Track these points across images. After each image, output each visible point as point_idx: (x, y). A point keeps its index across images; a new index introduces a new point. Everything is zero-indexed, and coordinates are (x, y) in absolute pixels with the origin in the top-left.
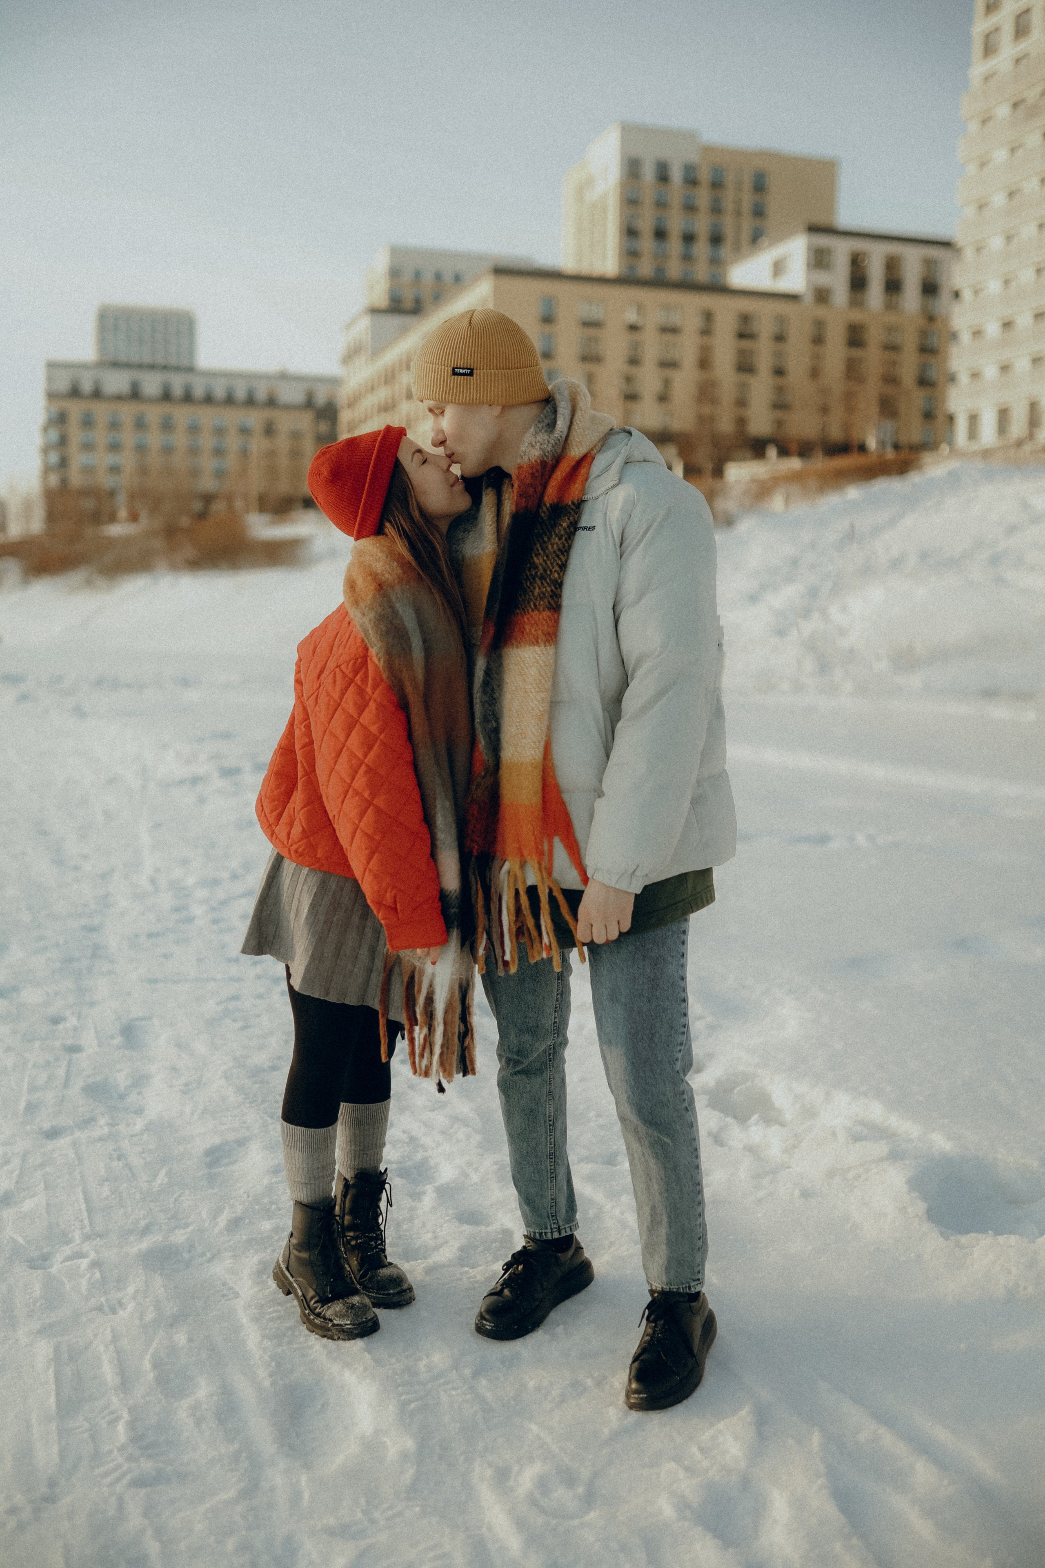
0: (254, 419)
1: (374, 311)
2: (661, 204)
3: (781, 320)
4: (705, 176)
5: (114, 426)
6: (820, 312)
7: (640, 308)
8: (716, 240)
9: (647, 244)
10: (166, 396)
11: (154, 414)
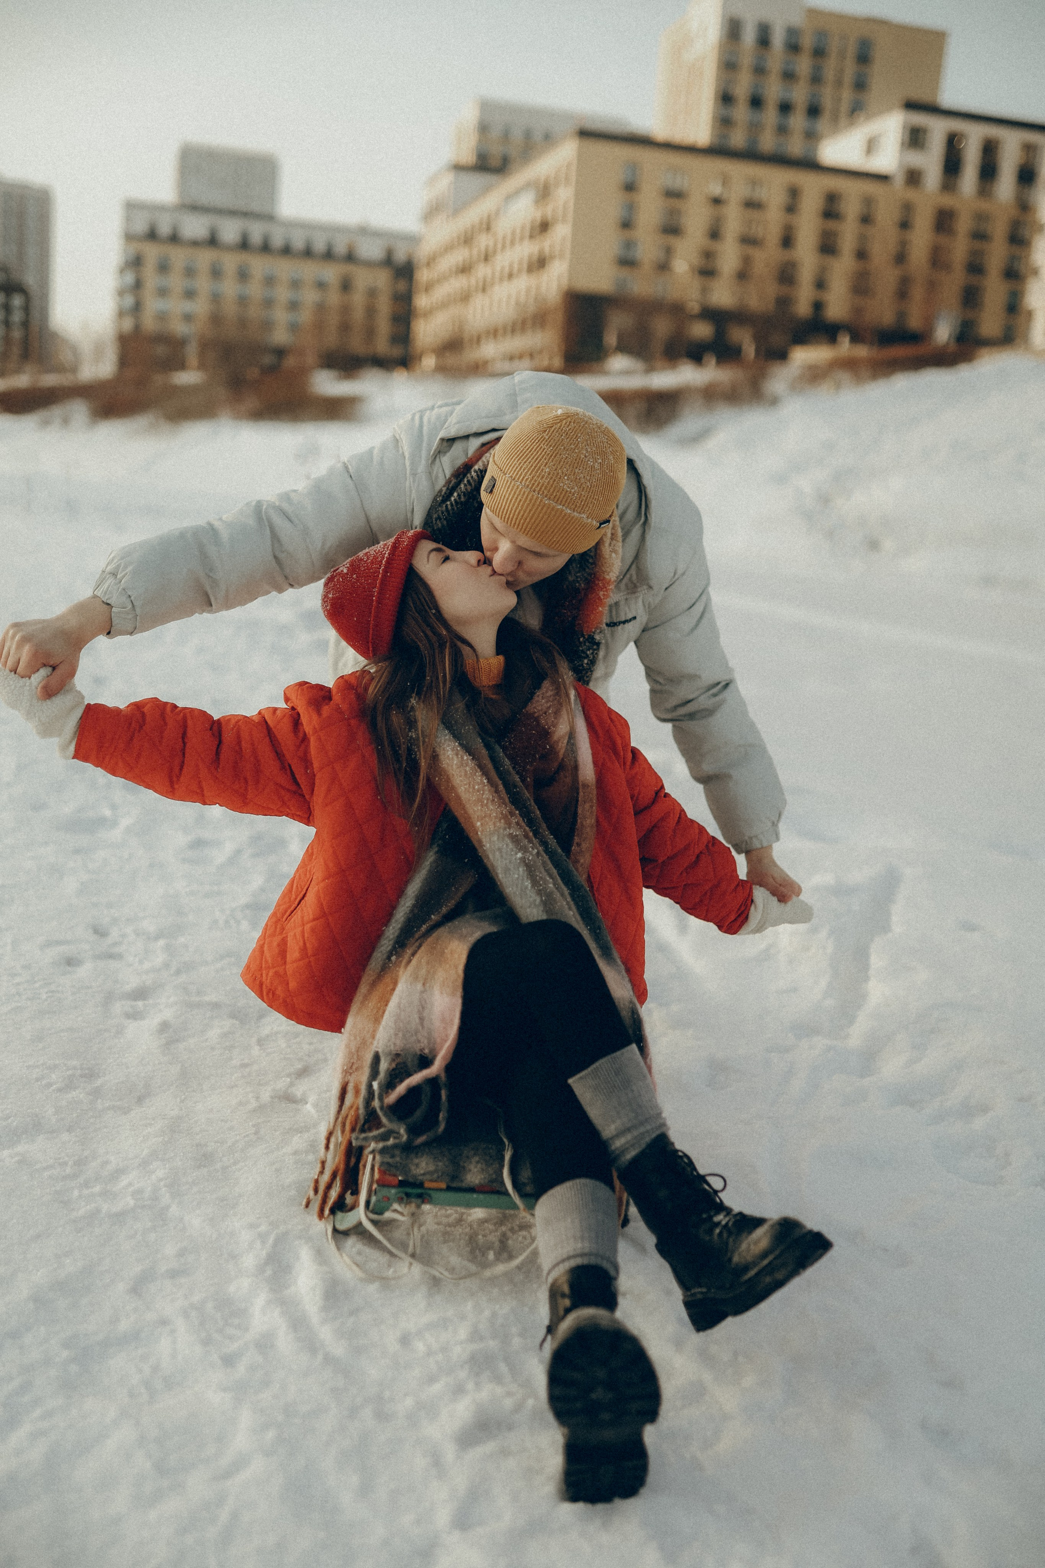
0: (331, 273)
1: (458, 168)
2: (760, 70)
3: (868, 201)
4: (807, 42)
5: (190, 272)
6: (911, 195)
7: (726, 181)
8: (814, 111)
9: (741, 112)
10: (244, 245)
11: (230, 262)
